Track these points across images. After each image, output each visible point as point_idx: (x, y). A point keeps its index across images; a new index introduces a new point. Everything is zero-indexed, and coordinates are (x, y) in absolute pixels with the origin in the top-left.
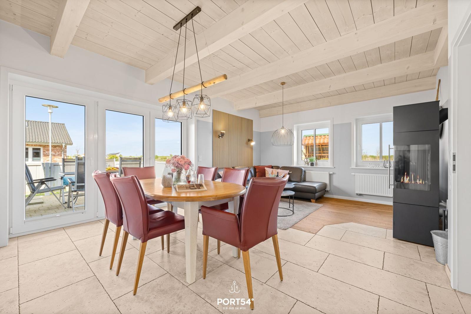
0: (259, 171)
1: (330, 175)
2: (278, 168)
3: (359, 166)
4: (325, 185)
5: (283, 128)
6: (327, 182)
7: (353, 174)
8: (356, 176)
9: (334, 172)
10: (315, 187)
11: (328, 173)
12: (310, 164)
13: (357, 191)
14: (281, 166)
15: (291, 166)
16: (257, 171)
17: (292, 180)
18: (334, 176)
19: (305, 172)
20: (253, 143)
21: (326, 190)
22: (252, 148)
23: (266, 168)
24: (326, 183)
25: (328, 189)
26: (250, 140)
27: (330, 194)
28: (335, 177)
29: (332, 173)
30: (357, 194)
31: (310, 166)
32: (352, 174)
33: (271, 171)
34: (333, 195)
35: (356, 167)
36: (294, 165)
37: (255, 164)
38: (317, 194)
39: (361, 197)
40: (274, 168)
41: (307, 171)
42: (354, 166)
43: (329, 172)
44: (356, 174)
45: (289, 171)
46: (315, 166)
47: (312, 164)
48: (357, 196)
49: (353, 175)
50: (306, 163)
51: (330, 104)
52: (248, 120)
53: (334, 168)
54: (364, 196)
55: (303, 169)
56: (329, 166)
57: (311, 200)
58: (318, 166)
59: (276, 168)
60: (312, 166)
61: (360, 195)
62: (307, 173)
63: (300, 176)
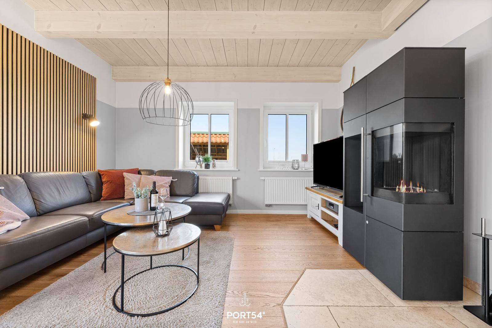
0: (108, 181)
1: (234, 181)
2: (151, 172)
3: (266, 168)
4: (229, 197)
5: (169, 83)
6: (231, 192)
7: (263, 178)
8: (266, 180)
9: (238, 177)
11: (231, 178)
12: (203, 165)
13: (267, 201)
14: (156, 169)
15: (174, 169)
16: (104, 180)
17: (178, 192)
18: (238, 182)
19: (198, 178)
20: (94, 124)
21: (229, 203)
22: (93, 133)
23: (125, 174)
25: (231, 202)
26: (86, 117)
28: (239, 185)
29: (236, 178)
30: (267, 205)
31: (204, 169)
32: (261, 178)
33: (137, 180)
34: (237, 209)
36: (178, 167)
37: (100, 166)
39: (270, 208)
40: (142, 173)
41: (200, 177)
42: (261, 169)
43: (233, 178)
44: (266, 178)
45: (170, 177)
46: (211, 168)
47: (207, 166)
48: (266, 208)
49: (262, 180)
50: (199, 164)
51: (235, 77)
52: (84, 74)
53: (239, 170)
54: (274, 206)
55: (195, 173)
56: (233, 169)
57: (215, 226)
58: (216, 169)
59: (145, 172)
60: (208, 168)
61: (270, 206)
62: (201, 180)
63: (191, 187)
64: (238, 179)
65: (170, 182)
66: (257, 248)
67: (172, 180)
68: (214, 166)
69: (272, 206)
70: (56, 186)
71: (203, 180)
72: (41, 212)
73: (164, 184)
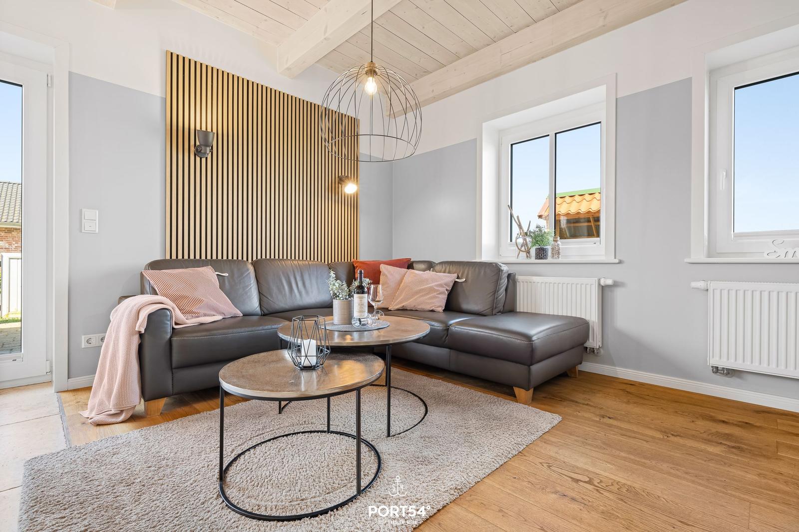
1: (604, 290)
3: (720, 254)
4: (582, 327)
6: (592, 315)
7: (701, 284)
8: (711, 291)
9: (618, 279)
10: (528, 338)
11: (594, 281)
12: (533, 251)
13: (716, 358)
17: (465, 306)
18: (619, 293)
19: (512, 278)
21: (586, 345)
22: (354, 203)
23: (383, 268)
24: (587, 318)
25: (594, 342)
26: (342, 180)
27: (603, 362)
28: (620, 299)
29: (609, 282)
30: (716, 370)
31: (533, 260)
32: (694, 284)
33: (398, 277)
35: (709, 256)
36: (481, 256)
38: (539, 369)
39: (734, 380)
40: (415, 265)
41: (519, 278)
42: (699, 256)
43: (599, 280)
44: (712, 285)
45: (456, 275)
46: (550, 259)
47: (541, 254)
48: (717, 377)
49: (698, 289)
50: (523, 249)
52: (339, 116)
53: (620, 262)
54: (750, 378)
55: (505, 268)
56: (603, 259)
57: (517, 390)
58: (561, 260)
59: (423, 266)
60: (541, 259)
61: (730, 373)
62: (521, 283)
63: (490, 295)
64: (616, 285)
65: (452, 284)
66: (587, 479)
67: (457, 280)
68: (557, 252)
69: (740, 377)
70: (289, 277)
71: (525, 283)
72: (266, 312)
73: (437, 286)
